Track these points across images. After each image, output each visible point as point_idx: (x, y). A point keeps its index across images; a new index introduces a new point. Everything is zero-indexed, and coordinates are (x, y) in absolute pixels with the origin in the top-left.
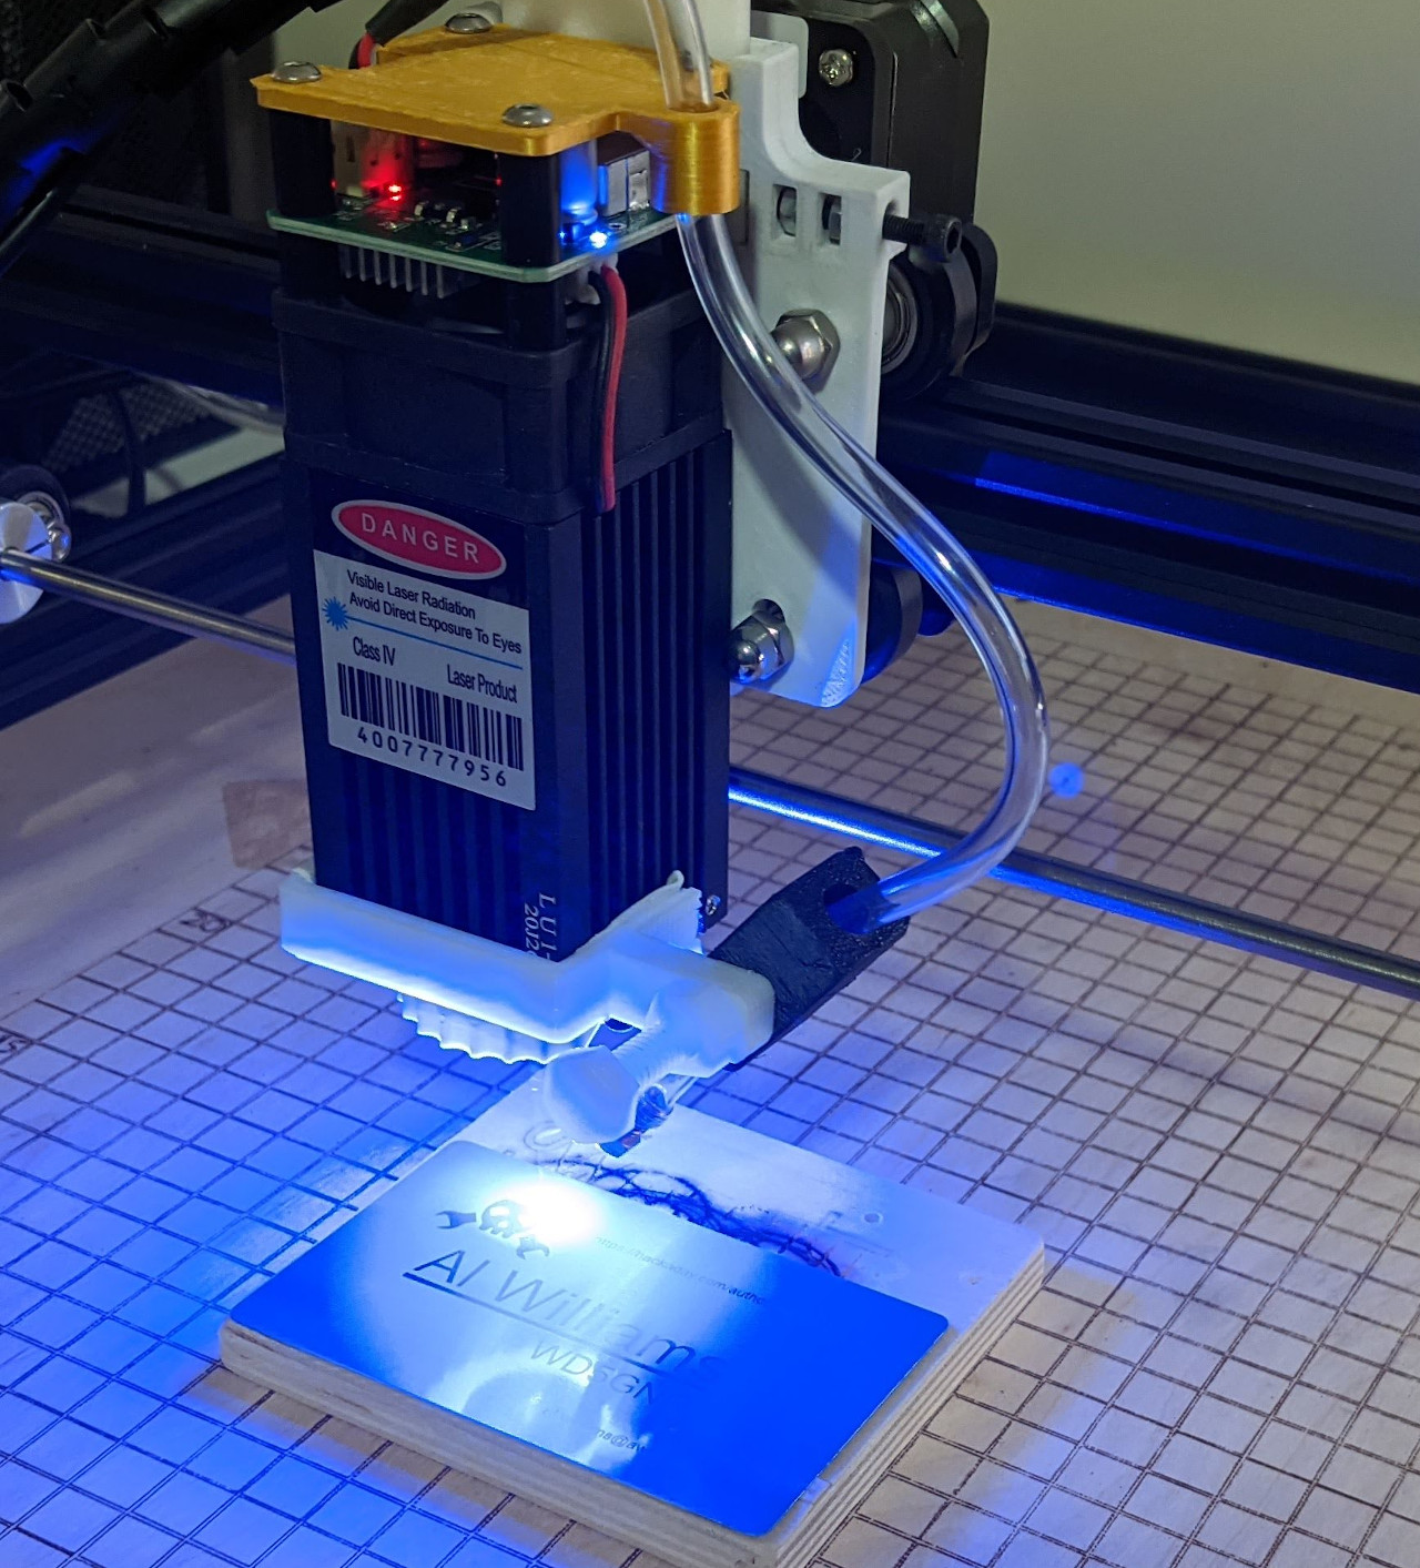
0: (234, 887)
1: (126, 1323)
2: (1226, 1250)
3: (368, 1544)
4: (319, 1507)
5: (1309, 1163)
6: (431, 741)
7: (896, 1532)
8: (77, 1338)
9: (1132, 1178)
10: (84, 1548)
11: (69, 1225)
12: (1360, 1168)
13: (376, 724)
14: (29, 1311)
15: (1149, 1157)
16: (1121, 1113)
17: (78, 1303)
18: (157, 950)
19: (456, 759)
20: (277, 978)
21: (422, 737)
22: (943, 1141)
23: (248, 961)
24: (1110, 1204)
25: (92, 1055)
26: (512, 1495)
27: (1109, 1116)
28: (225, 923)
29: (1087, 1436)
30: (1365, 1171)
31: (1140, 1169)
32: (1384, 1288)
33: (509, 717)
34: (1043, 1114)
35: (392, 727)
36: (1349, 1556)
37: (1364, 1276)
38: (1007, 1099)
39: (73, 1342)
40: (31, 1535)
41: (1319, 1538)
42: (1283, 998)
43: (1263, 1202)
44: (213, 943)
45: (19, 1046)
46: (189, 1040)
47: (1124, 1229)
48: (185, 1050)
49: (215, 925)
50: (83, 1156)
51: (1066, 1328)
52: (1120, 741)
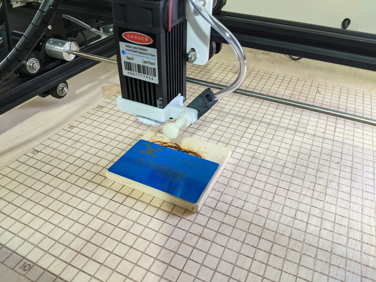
0: (104, 102)
1: (91, 172)
2: (257, 149)
3: (132, 207)
4: (124, 201)
5: (266, 135)
6: (140, 73)
7: (215, 199)
8: (84, 174)
9: (241, 139)
10: (87, 211)
11: (82, 156)
12: (274, 135)
13: (131, 71)
14: (76, 171)
15: (243, 136)
16: (237, 129)
17: (84, 169)
18: (93, 112)
19: (145, 76)
20: (111, 115)
21: (139, 72)
22: (212, 135)
23: (106, 113)
24: (238, 143)
25: (84, 128)
26: (154, 197)
27: (236, 130)
28: (103, 107)
29: (242, 181)
30: (275, 136)
31: (242, 137)
32: (281, 154)
33: (153, 68)
34: (226, 130)
35: (133, 71)
36: (285, 198)
37: (278, 152)
38: (221, 128)
39: (83, 175)
40: (78, 209)
41: (280, 195)
42: (258, 110)
43: (261, 142)
44: (101, 110)
45: (73, 128)
46: (99, 125)
47: (241, 147)
48: (98, 127)
49: (101, 107)
50: (83, 144)
51: (235, 163)
52: (228, 75)
